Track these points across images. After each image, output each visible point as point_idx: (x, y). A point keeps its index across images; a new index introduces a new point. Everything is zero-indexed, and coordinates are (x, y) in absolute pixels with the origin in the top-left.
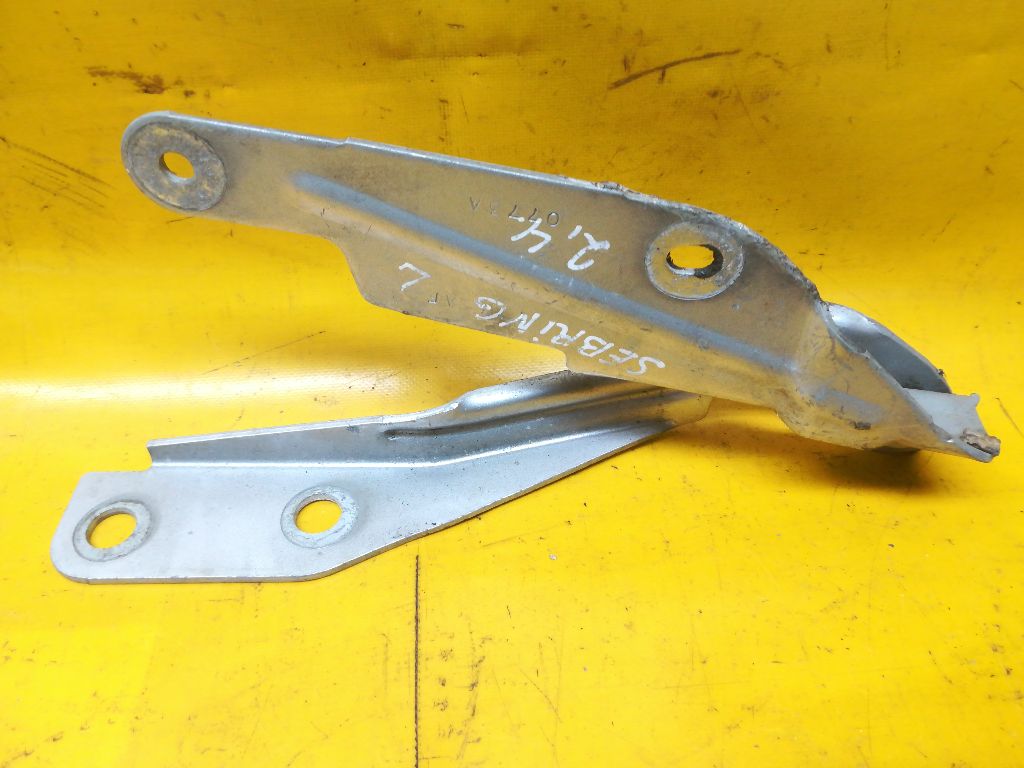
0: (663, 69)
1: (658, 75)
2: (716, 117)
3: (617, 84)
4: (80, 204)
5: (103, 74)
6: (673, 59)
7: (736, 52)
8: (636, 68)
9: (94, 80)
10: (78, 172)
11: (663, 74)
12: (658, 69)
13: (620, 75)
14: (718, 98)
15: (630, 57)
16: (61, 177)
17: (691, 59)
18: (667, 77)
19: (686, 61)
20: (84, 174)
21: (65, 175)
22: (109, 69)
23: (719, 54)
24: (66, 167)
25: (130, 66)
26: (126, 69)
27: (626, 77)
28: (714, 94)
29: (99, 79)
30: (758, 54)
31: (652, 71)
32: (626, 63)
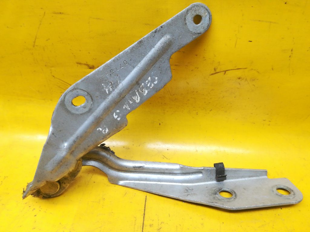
0: (225, 71)
2: (240, 84)
3: (212, 74)
5: (80, 64)
6: (228, 69)
7: (246, 68)
9: (78, 65)
11: (225, 73)
13: (213, 72)
14: (240, 80)
15: (216, 68)
19: (232, 70)
21: (67, 86)
22: (82, 63)
23: (241, 69)
25: (87, 63)
26: (86, 63)
27: (215, 72)
28: (239, 78)
29: (79, 65)
30: (252, 69)
31: (222, 72)
32: (215, 69)
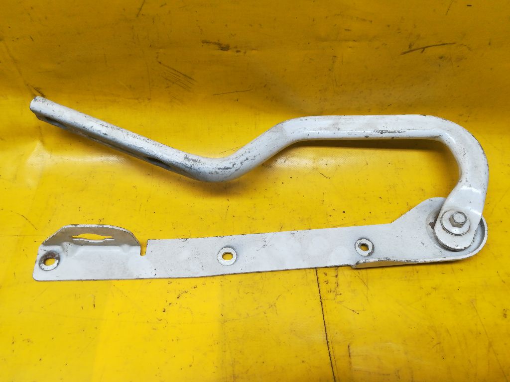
0: (424, 48)
1: (421, 50)
2: (440, 66)
3: (405, 53)
4: (182, 86)
5: (207, 43)
6: (429, 45)
7: (454, 43)
8: (413, 48)
9: (203, 44)
10: (185, 75)
11: (423, 50)
12: (422, 48)
13: (407, 49)
15: (412, 44)
16: (178, 77)
17: (436, 45)
18: (425, 51)
19: (434, 46)
20: (187, 76)
21: (180, 77)
22: (210, 41)
23: (447, 44)
24: (181, 74)
25: (219, 41)
26: (217, 42)
27: (409, 51)
28: (441, 58)
29: (205, 44)
30: (462, 44)
31: (419, 49)
